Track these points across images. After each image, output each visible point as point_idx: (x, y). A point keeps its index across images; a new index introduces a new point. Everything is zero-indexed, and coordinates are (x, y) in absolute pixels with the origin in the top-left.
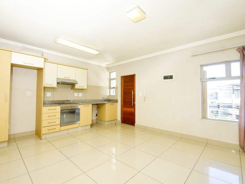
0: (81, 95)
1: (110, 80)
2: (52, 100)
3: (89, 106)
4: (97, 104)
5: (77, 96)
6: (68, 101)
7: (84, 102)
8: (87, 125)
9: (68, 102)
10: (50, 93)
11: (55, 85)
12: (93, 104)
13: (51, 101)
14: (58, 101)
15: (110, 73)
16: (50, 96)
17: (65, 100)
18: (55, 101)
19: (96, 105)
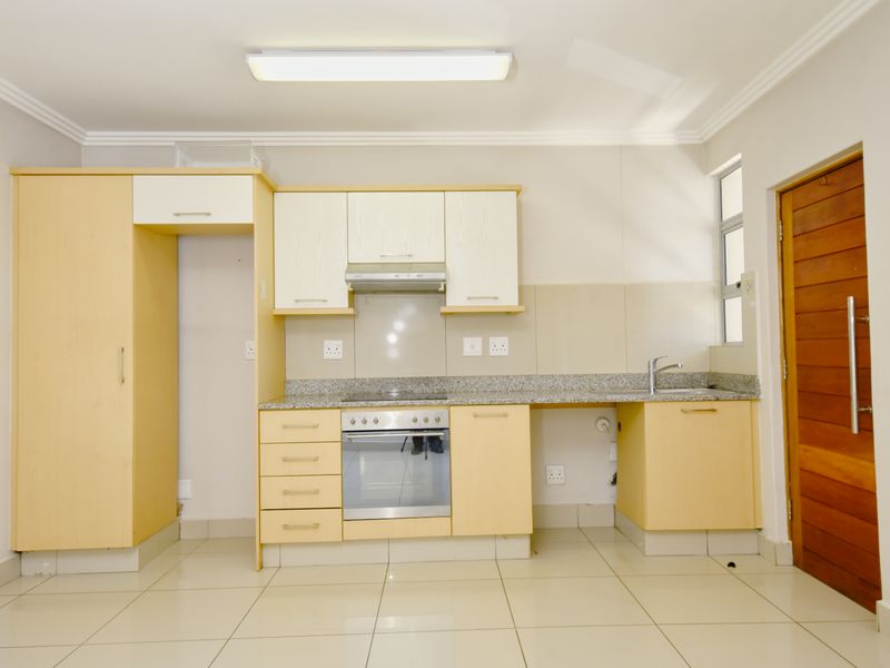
0: (500, 345)
1: (723, 229)
2: (347, 374)
3: (505, 415)
4: (614, 405)
5: (478, 351)
6: (427, 381)
7: (521, 391)
8: (505, 537)
9: (429, 391)
10: (341, 342)
11: (338, 301)
12: (534, 407)
13: (346, 382)
14: (379, 380)
15: (721, 177)
16: (340, 356)
17: (411, 379)
18: (362, 382)
19: (609, 412)
